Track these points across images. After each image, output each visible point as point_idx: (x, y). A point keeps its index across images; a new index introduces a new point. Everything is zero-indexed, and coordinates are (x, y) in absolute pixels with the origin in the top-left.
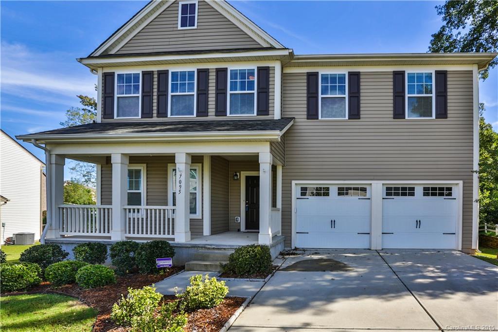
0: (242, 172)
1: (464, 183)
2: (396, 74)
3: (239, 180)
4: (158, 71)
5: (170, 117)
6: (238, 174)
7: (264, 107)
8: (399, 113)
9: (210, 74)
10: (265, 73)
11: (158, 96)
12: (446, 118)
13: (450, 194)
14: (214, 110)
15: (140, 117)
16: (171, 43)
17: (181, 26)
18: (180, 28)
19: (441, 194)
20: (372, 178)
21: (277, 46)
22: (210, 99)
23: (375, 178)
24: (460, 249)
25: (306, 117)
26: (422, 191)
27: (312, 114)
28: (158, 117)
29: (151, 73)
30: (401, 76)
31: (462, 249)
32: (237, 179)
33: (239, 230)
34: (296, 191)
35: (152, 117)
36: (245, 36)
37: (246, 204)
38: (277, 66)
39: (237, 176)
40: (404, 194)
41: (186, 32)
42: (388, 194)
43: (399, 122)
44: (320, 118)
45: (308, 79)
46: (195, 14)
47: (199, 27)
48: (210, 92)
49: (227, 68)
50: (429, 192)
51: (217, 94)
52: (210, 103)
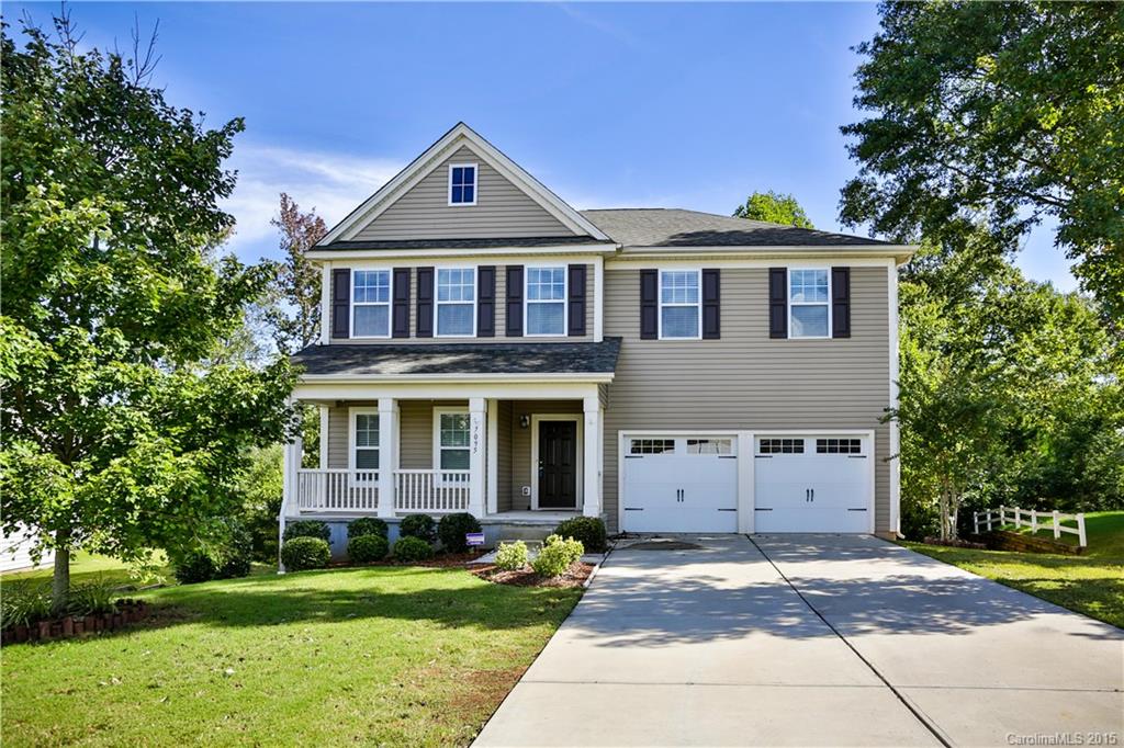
0: (533, 416)
1: (876, 433)
2: (773, 271)
3: (529, 427)
4: (418, 268)
5: (438, 337)
6: (527, 418)
7: (578, 324)
8: (778, 330)
9: (498, 274)
10: (578, 274)
11: (419, 306)
12: (849, 336)
13: (858, 450)
14: (504, 327)
15: (390, 336)
16: (438, 226)
17: (453, 201)
18: (450, 204)
19: (844, 450)
20: (738, 426)
21: (599, 236)
22: (497, 311)
23: (744, 426)
24: (873, 533)
25: (639, 335)
26: (815, 446)
27: (649, 331)
28: (417, 336)
29: (407, 271)
30: (781, 275)
31: (876, 532)
32: (527, 426)
33: (529, 509)
34: (624, 446)
35: (408, 337)
36: (550, 218)
37: (540, 465)
38: (598, 264)
39: (525, 420)
40: (787, 450)
41: (459, 210)
42: (763, 450)
43: (778, 342)
44: (660, 337)
45: (642, 280)
46: (473, 182)
47: (480, 204)
48: (497, 300)
49: (523, 266)
50: (824, 446)
51: (508, 305)
52: (497, 317)
